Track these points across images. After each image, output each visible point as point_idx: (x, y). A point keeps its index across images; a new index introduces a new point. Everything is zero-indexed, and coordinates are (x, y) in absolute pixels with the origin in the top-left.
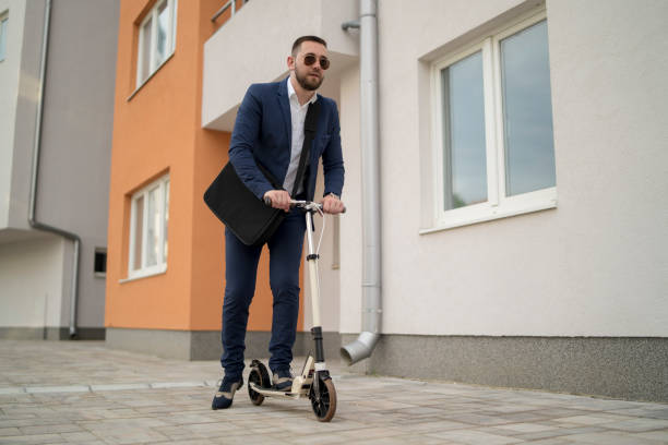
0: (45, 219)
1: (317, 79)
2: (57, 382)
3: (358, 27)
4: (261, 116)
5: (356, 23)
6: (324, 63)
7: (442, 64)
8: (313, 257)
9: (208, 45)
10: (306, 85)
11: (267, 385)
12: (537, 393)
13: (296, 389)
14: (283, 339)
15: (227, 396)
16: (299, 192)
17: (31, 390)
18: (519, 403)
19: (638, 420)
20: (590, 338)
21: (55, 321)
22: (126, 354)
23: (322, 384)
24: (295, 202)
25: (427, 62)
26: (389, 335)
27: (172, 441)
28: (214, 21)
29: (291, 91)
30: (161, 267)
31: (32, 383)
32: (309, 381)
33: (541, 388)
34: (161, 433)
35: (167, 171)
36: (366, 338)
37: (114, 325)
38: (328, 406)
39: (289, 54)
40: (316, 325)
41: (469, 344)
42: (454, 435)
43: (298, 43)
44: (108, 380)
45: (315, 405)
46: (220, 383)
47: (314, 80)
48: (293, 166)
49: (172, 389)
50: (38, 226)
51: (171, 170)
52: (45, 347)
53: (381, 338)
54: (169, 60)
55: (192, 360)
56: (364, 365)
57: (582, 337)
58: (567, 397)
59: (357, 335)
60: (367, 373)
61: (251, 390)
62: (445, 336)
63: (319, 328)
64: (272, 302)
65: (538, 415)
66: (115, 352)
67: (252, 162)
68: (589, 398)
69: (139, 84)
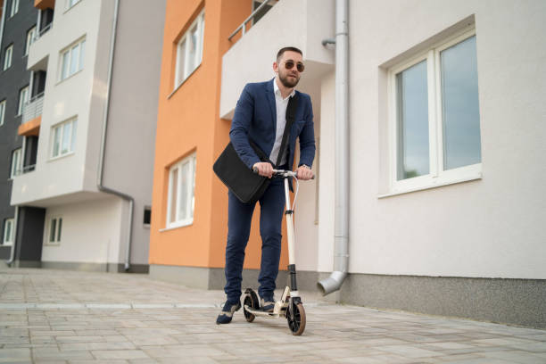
0: (109, 185)
1: (295, 79)
2: (110, 301)
3: (334, 43)
4: (253, 107)
5: (332, 40)
6: (300, 67)
7: (397, 70)
8: (290, 212)
9: (225, 58)
10: (287, 84)
11: (257, 307)
12: (465, 321)
13: (277, 310)
14: (268, 273)
15: (228, 314)
16: (281, 164)
17: (90, 306)
18: (448, 328)
19: (540, 344)
20: (506, 279)
21: (115, 259)
22: (163, 283)
23: (295, 307)
24: (276, 171)
25: (385, 69)
26: (354, 274)
27: (182, 344)
28: (230, 40)
29: (276, 88)
30: (189, 221)
31: (91, 301)
32: (286, 305)
33: (468, 317)
34: (175, 338)
35: (194, 150)
36: (337, 276)
37: (156, 262)
38: (299, 324)
39: (275, 61)
40: (291, 263)
41: (414, 282)
42: (392, 348)
43: (281, 53)
44: (146, 301)
45: (290, 323)
46: (223, 305)
47: (292, 80)
48: (277, 144)
49: (191, 309)
50: (104, 190)
51: (198, 149)
52: (106, 277)
53: (348, 276)
54: (198, 68)
55: (210, 289)
56: (335, 295)
57: (500, 279)
58: (487, 324)
59: (330, 273)
60: (337, 302)
61: (245, 311)
62: (396, 276)
63: (293, 266)
64: (261, 245)
65: (461, 336)
66: (156, 282)
67: (246, 141)
68: (504, 326)
69: (176, 86)
